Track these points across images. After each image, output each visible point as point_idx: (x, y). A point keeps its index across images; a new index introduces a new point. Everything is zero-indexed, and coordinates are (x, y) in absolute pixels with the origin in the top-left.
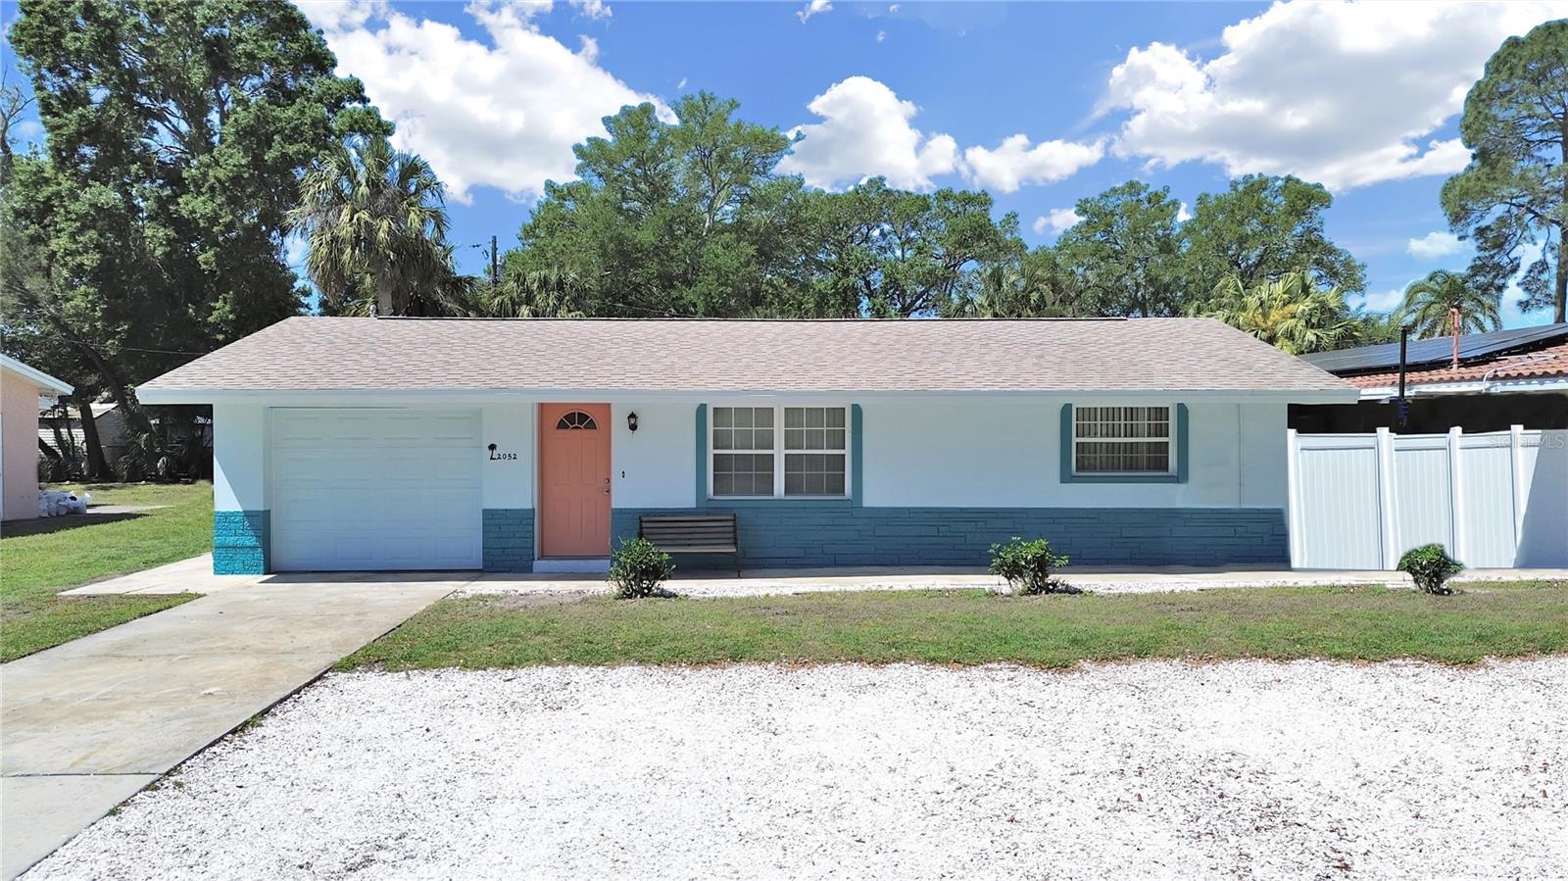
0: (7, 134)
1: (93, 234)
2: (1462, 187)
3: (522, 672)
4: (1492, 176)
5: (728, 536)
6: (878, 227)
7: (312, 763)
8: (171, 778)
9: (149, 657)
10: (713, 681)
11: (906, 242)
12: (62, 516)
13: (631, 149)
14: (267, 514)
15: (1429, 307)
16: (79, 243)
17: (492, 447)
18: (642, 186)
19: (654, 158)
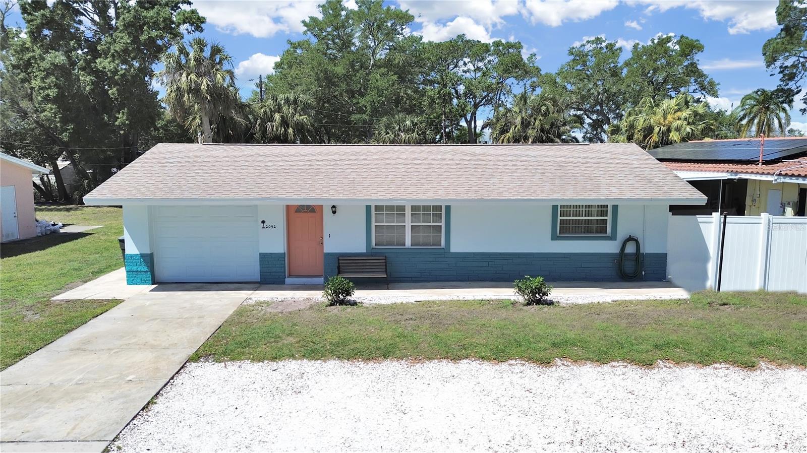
0: (4, 22)
1: (53, 78)
2: (774, 47)
3: (281, 364)
4: (791, 41)
5: (383, 267)
6: (462, 60)
7: (182, 432)
8: (115, 443)
9: (99, 350)
10: (374, 373)
11: (477, 69)
12: (48, 235)
13: (331, 21)
14: (151, 255)
15: (753, 108)
16: (46, 83)
17: (263, 222)
18: (337, 40)
19: (344, 27)
